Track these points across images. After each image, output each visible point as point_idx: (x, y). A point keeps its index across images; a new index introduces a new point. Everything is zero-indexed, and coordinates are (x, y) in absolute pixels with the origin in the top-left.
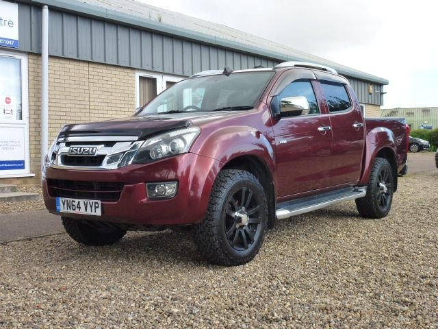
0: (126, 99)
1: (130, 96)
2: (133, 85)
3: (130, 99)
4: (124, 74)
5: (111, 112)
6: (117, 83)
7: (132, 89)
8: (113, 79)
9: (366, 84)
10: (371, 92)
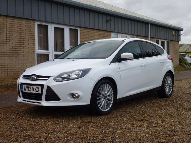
0: (29, 36)
1: (32, 35)
2: (34, 29)
4: (28, 23)
5: (20, 44)
6: (24, 28)
8: (21, 26)
9: (171, 30)
10: (174, 34)
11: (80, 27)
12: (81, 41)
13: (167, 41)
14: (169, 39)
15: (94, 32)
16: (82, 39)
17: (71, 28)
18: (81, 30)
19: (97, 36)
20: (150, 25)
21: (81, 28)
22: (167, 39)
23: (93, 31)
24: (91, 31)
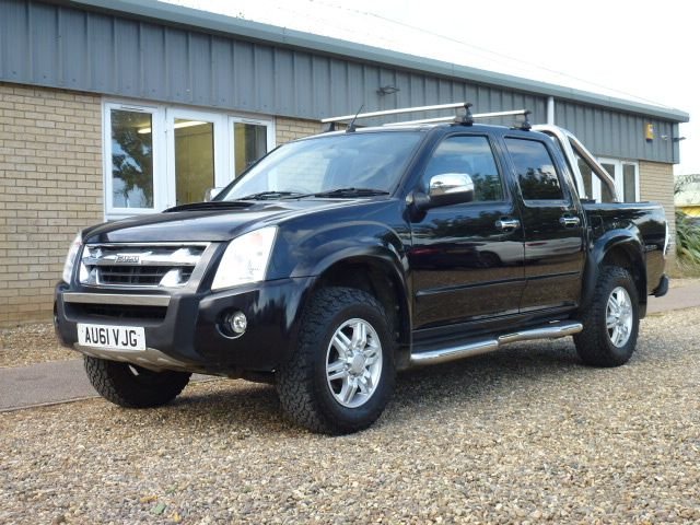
0: (79, 156)
1: (89, 150)
2: (97, 129)
3: (89, 157)
4: (75, 105)
5: (45, 184)
6: (60, 126)
7: (95, 136)
8: (49, 117)
9: (639, 122)
10: (651, 137)
11: (276, 118)
14: (633, 157)
17: (240, 121)
18: (279, 127)
21: (279, 121)
22: (626, 155)
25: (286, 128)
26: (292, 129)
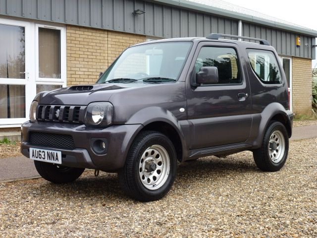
10: (299, 44)
11: (67, 26)
12: (69, 55)
13: (284, 58)
14: (289, 54)
15: (102, 35)
16: (70, 52)
17: (42, 26)
18: (68, 31)
19: (109, 46)
20: (240, 24)
21: (69, 28)
22: (284, 54)
23: (98, 35)
24: (94, 34)
25: (74, 32)
26: (77, 32)
